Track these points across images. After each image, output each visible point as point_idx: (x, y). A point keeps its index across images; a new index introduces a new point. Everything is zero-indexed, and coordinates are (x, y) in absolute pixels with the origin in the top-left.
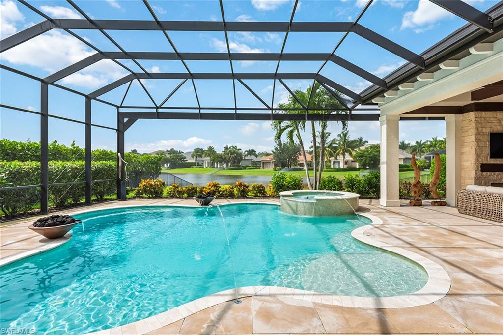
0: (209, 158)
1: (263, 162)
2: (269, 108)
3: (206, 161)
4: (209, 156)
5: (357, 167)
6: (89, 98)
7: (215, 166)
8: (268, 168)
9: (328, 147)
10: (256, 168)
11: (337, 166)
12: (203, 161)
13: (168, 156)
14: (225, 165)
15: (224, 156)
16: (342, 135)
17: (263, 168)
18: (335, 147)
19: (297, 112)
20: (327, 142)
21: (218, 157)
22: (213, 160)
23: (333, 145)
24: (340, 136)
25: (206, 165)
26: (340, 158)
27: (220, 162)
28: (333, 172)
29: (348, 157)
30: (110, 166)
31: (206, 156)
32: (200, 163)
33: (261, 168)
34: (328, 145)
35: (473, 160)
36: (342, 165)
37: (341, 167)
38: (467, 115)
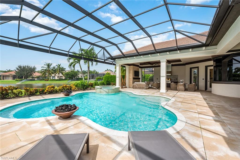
5: (63, 79)
8: (7, 79)
9: (51, 70)
11: (54, 78)
16: (58, 66)
20: (51, 68)
23: (54, 69)
24: (57, 66)
26: (57, 75)
28: (54, 81)
29: (61, 75)
33: (1, 79)
34: (51, 69)
35: (132, 77)
36: (56, 78)
37: (56, 79)
38: (131, 66)
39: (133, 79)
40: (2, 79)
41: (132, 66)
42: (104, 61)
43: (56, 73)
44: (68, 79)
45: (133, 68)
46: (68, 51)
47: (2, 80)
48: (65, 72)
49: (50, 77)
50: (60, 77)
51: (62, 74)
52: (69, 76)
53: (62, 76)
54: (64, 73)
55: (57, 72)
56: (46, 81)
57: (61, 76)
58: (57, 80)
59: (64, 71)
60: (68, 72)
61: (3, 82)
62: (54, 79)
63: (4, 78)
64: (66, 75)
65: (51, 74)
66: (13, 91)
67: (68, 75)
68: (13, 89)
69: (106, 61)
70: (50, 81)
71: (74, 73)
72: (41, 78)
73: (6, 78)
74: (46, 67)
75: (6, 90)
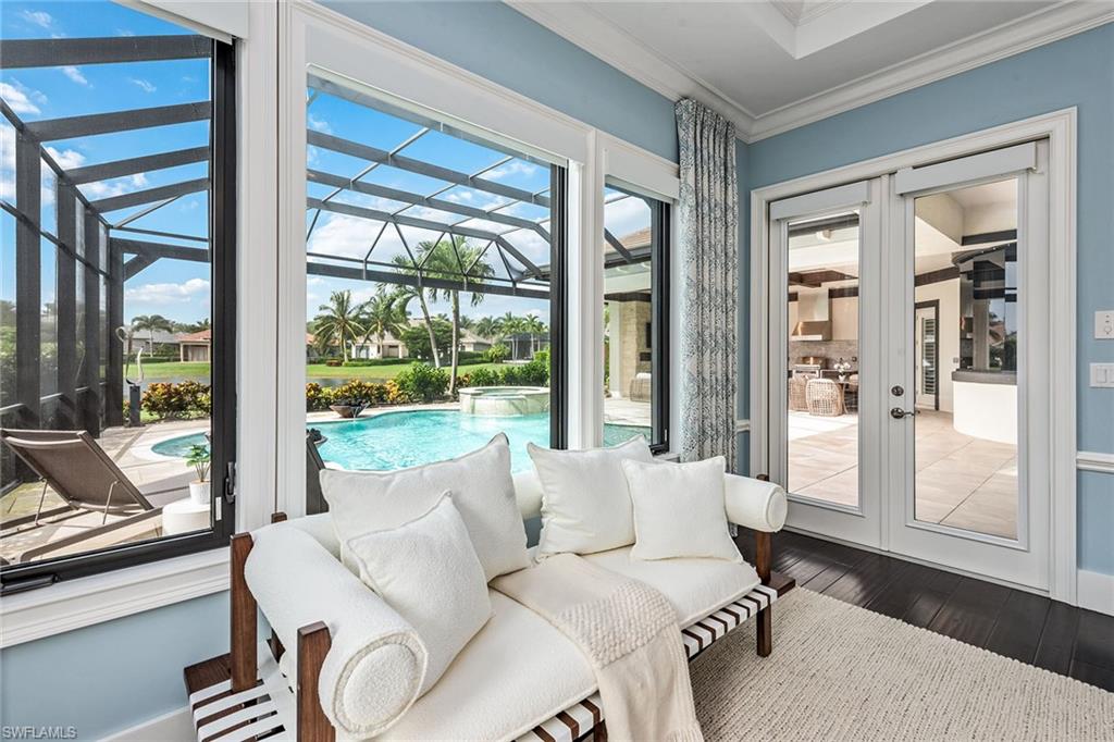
1: (185, 347)
5: (400, 357)
8: (195, 360)
9: (353, 320)
10: (168, 360)
11: (363, 355)
17: (186, 360)
18: (364, 319)
20: (349, 310)
23: (361, 317)
26: (374, 338)
28: (363, 366)
29: (389, 339)
33: (179, 360)
34: (351, 316)
35: (635, 350)
36: (374, 354)
37: (371, 357)
38: (628, 303)
39: (641, 360)
40: (182, 357)
41: (633, 304)
42: (510, 285)
43: (372, 333)
44: (419, 357)
45: (637, 312)
46: (363, 259)
47: (182, 362)
48: (405, 327)
49: (349, 347)
50: (386, 348)
51: (396, 335)
52: (420, 345)
53: (397, 347)
54: (404, 330)
55: (376, 329)
56: (330, 364)
57: (391, 347)
58: (375, 363)
59: (401, 325)
60: (417, 325)
61: (183, 368)
62: (363, 360)
63: (190, 354)
64: (409, 338)
65: (350, 337)
66: (196, 398)
67: (416, 339)
68: (198, 391)
69: (519, 286)
70: (347, 365)
71: (439, 331)
72: (316, 354)
73: (196, 353)
74: (333, 305)
75: (177, 392)
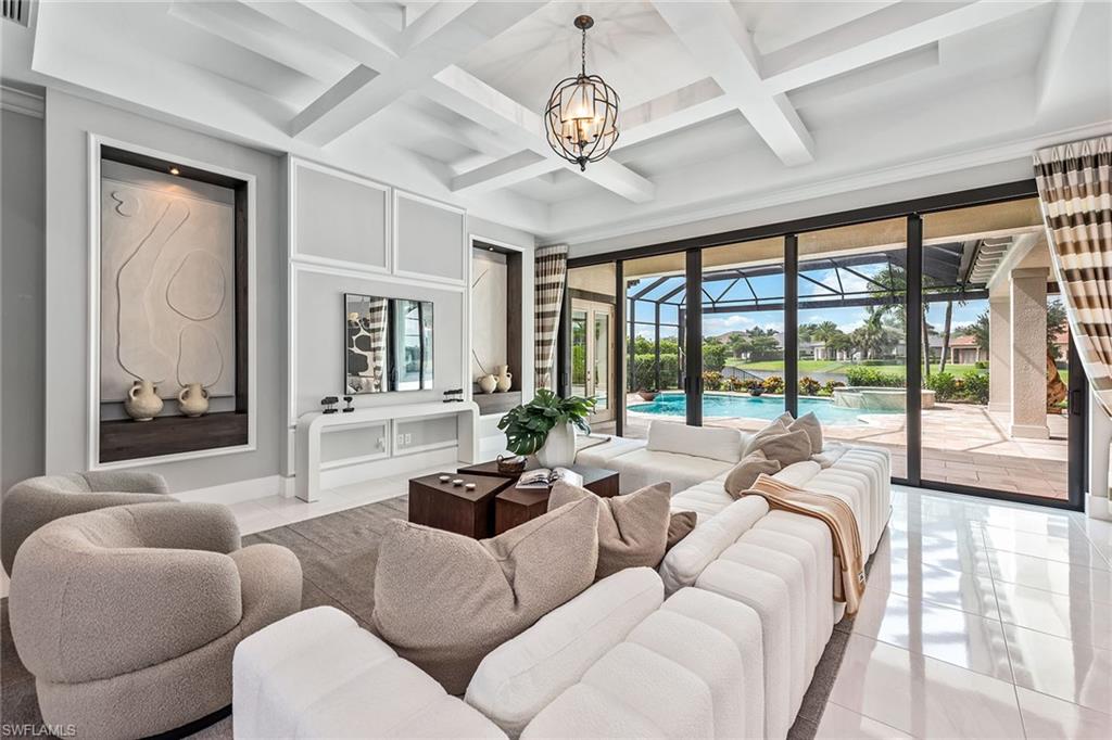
0: (823, 343)
2: (838, 293)
3: (820, 349)
4: (824, 338)
6: (658, 303)
7: (838, 357)
12: (813, 348)
13: (749, 340)
14: (858, 355)
15: (855, 338)
19: (872, 296)
21: (841, 341)
22: (831, 346)
25: (818, 354)
27: (847, 350)
30: (672, 359)
31: (817, 339)
32: (808, 352)
